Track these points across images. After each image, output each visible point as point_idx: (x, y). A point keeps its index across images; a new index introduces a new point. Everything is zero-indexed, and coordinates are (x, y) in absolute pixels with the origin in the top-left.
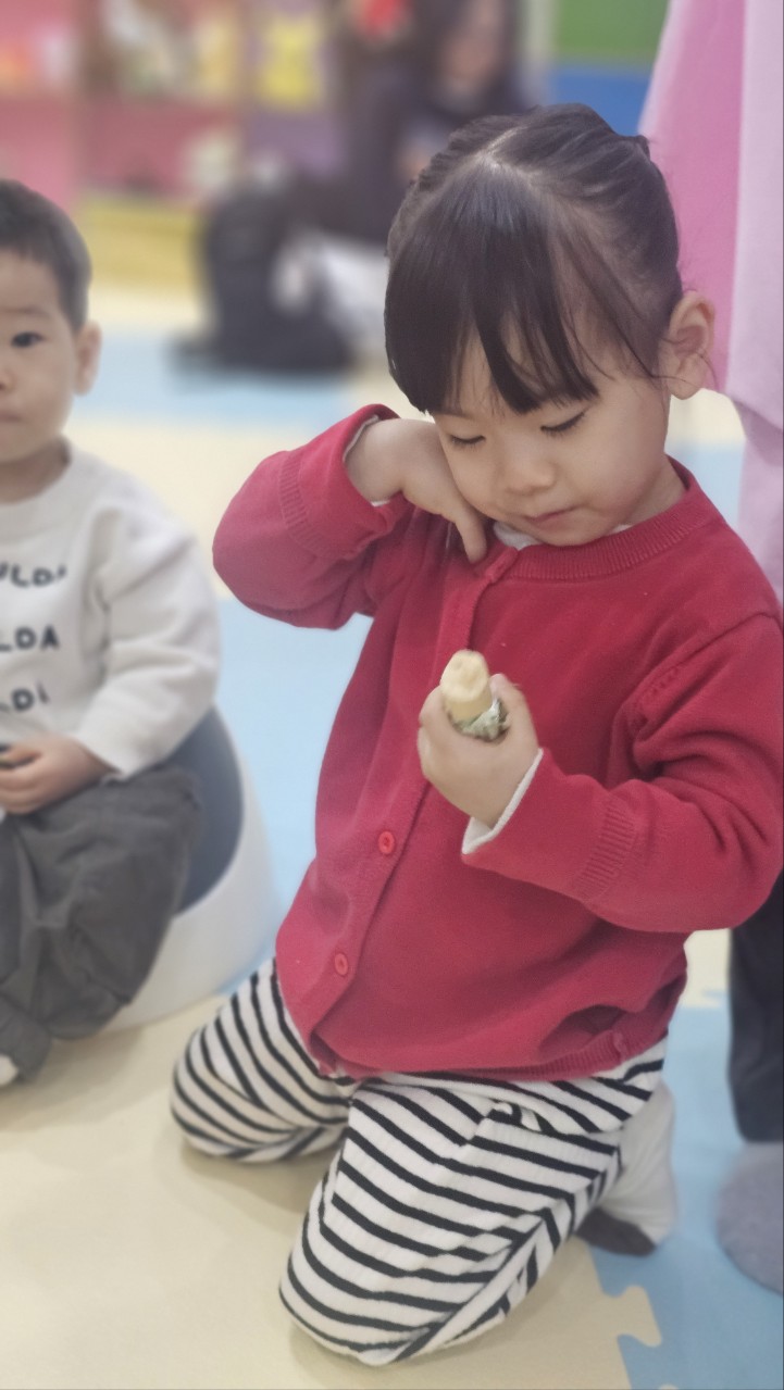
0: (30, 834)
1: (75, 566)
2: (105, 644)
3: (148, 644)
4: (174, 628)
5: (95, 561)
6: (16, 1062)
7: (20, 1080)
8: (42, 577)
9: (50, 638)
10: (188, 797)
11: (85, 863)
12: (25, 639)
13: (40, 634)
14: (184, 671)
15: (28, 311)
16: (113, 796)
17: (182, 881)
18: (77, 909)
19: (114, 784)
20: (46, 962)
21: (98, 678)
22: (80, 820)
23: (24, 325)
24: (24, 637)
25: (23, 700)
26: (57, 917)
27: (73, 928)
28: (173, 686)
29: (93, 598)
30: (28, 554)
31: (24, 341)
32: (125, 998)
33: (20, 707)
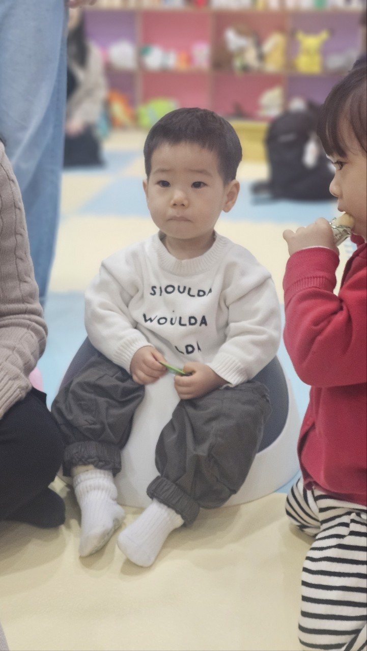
0: (190, 410)
1: (216, 288)
2: (227, 324)
3: (246, 324)
4: (258, 318)
5: (225, 286)
6: (183, 517)
7: (184, 526)
8: (201, 293)
9: (204, 321)
10: (264, 396)
11: (215, 426)
12: (193, 321)
13: (199, 320)
14: (263, 337)
15: (201, 172)
16: (229, 394)
17: (261, 436)
18: (211, 448)
19: (228, 388)
20: (198, 472)
21: (224, 339)
22: (213, 404)
23: (198, 178)
24: (192, 320)
25: (190, 349)
26: (203, 450)
27: (210, 456)
28: (256, 344)
29: (223, 303)
30: (195, 283)
31: (197, 185)
32: (234, 491)
33: (188, 352)
